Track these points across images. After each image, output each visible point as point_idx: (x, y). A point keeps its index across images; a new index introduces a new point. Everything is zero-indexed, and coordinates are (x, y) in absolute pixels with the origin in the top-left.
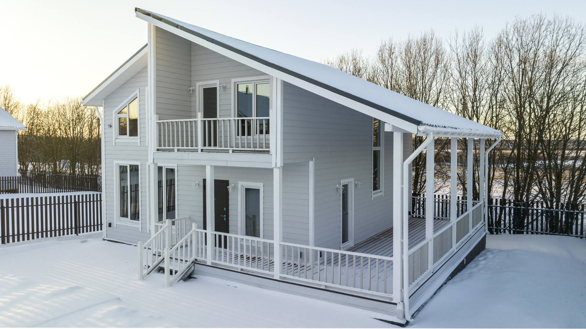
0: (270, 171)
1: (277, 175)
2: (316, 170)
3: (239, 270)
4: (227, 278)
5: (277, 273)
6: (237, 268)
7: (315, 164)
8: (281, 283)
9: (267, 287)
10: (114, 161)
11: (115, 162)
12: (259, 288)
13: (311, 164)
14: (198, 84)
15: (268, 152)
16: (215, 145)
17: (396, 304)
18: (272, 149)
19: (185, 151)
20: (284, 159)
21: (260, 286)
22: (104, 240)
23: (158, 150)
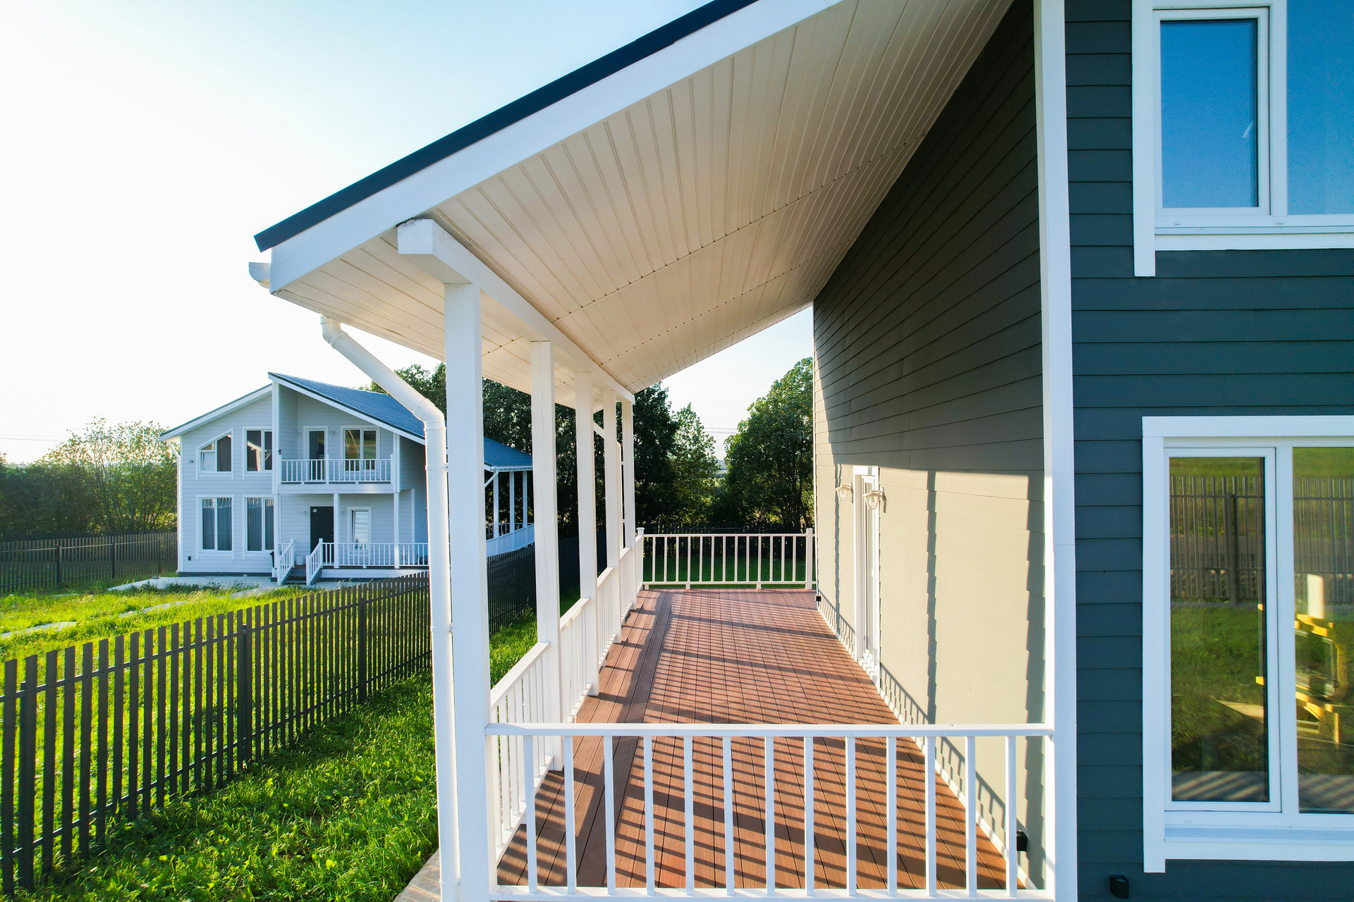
0: (391, 496)
1: (396, 497)
2: (416, 495)
7: (416, 491)
11: (198, 496)
13: (413, 491)
14: (305, 427)
15: (390, 483)
16: (319, 478)
18: (393, 480)
20: (401, 487)
23: (282, 483)
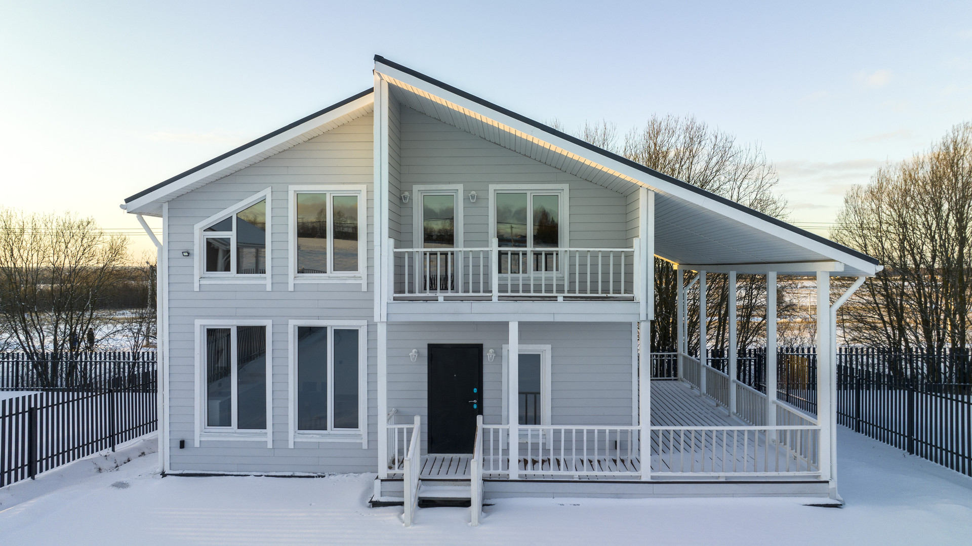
3: (576, 478)
4: (554, 495)
5: (645, 473)
6: (572, 476)
8: (655, 485)
9: (631, 496)
10: (196, 320)
11: (198, 322)
12: (617, 499)
14: (416, 188)
15: (631, 299)
17: (827, 482)
18: (639, 294)
19: (462, 299)
21: (617, 496)
22: (164, 475)
23: (395, 298)
